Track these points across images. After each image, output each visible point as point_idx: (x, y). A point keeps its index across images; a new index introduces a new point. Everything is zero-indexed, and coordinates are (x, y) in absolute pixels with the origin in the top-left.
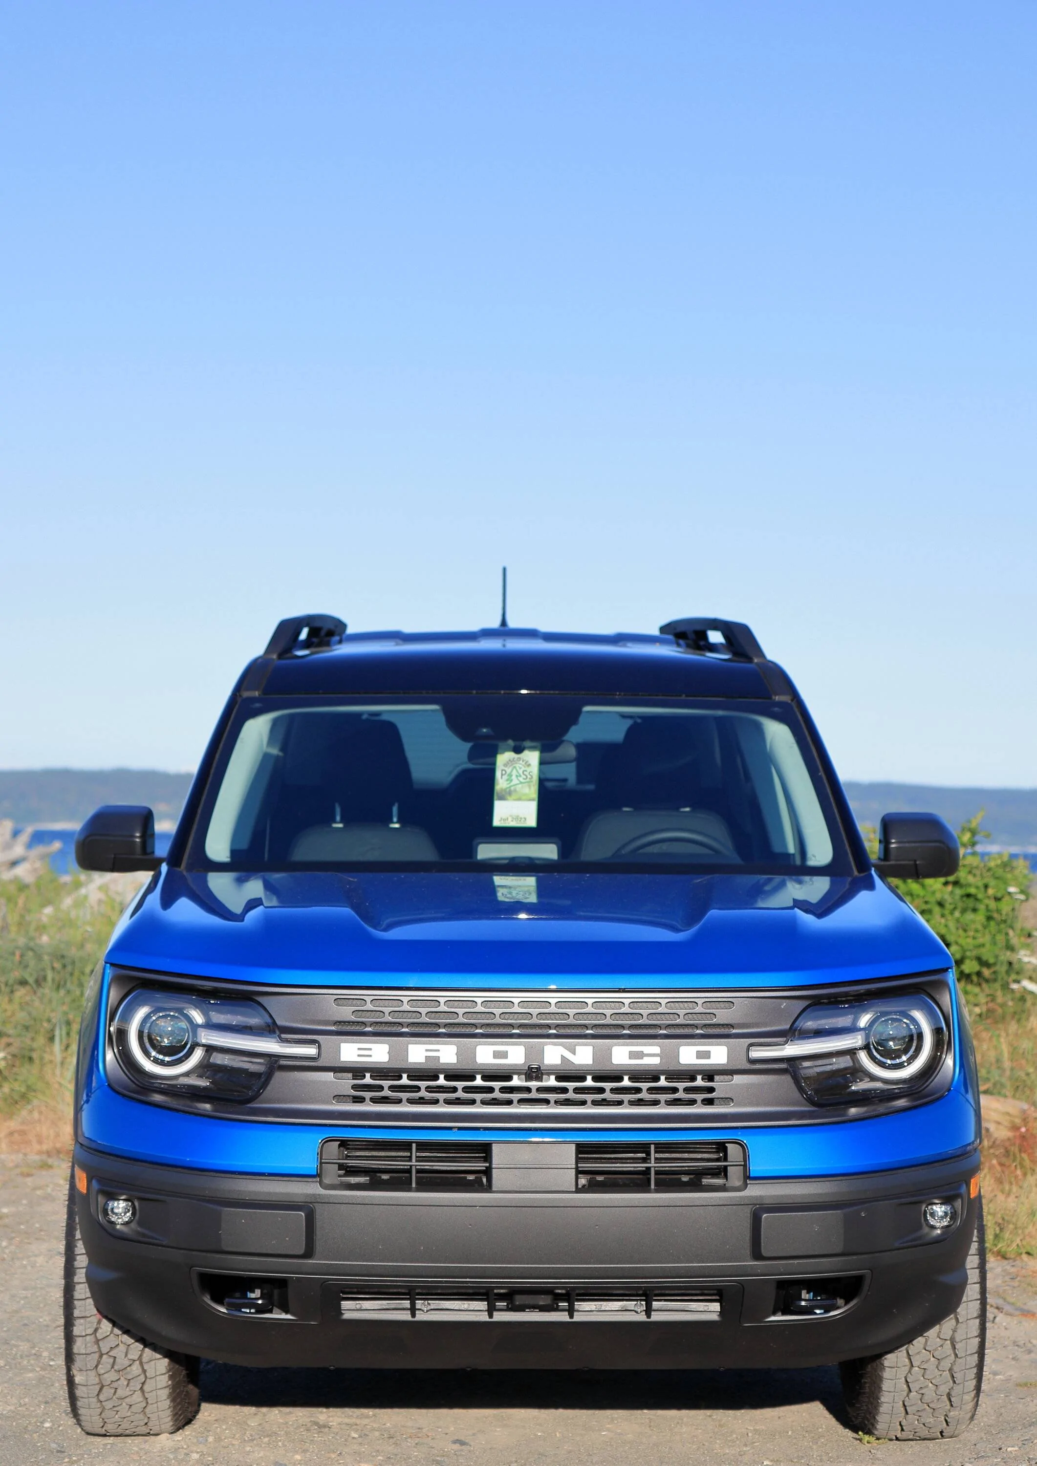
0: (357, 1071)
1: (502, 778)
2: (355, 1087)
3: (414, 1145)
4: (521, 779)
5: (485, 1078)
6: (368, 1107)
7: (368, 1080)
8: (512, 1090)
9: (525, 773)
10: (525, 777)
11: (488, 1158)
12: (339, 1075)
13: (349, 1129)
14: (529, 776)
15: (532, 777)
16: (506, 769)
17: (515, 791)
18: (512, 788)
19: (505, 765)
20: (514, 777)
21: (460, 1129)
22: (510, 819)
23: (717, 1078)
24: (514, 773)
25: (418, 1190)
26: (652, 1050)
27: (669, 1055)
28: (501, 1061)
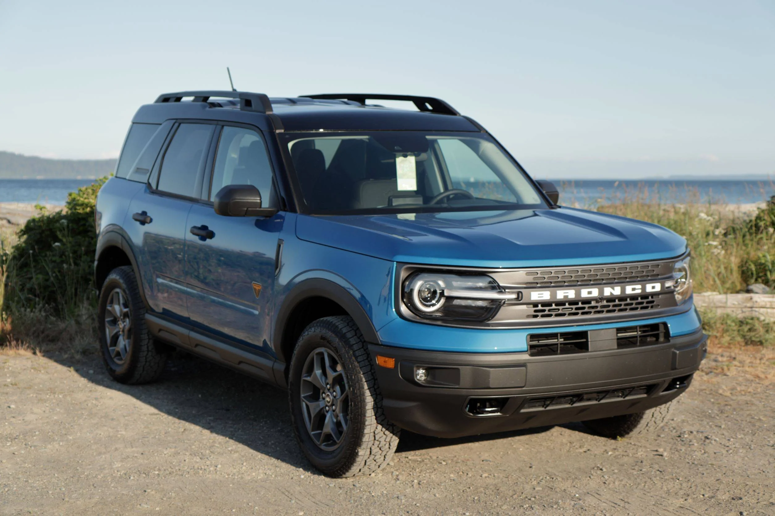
0: (535, 305)
1: (400, 169)
2: (535, 311)
3: (559, 335)
5: (583, 303)
6: (539, 319)
7: (540, 307)
8: (593, 307)
10: (409, 168)
11: (586, 337)
12: (528, 306)
13: (531, 330)
14: (411, 168)
15: (413, 168)
16: (401, 165)
18: (405, 173)
19: (401, 163)
21: (577, 326)
23: (654, 297)
25: (561, 354)
26: (638, 287)
27: (644, 288)
28: (590, 296)
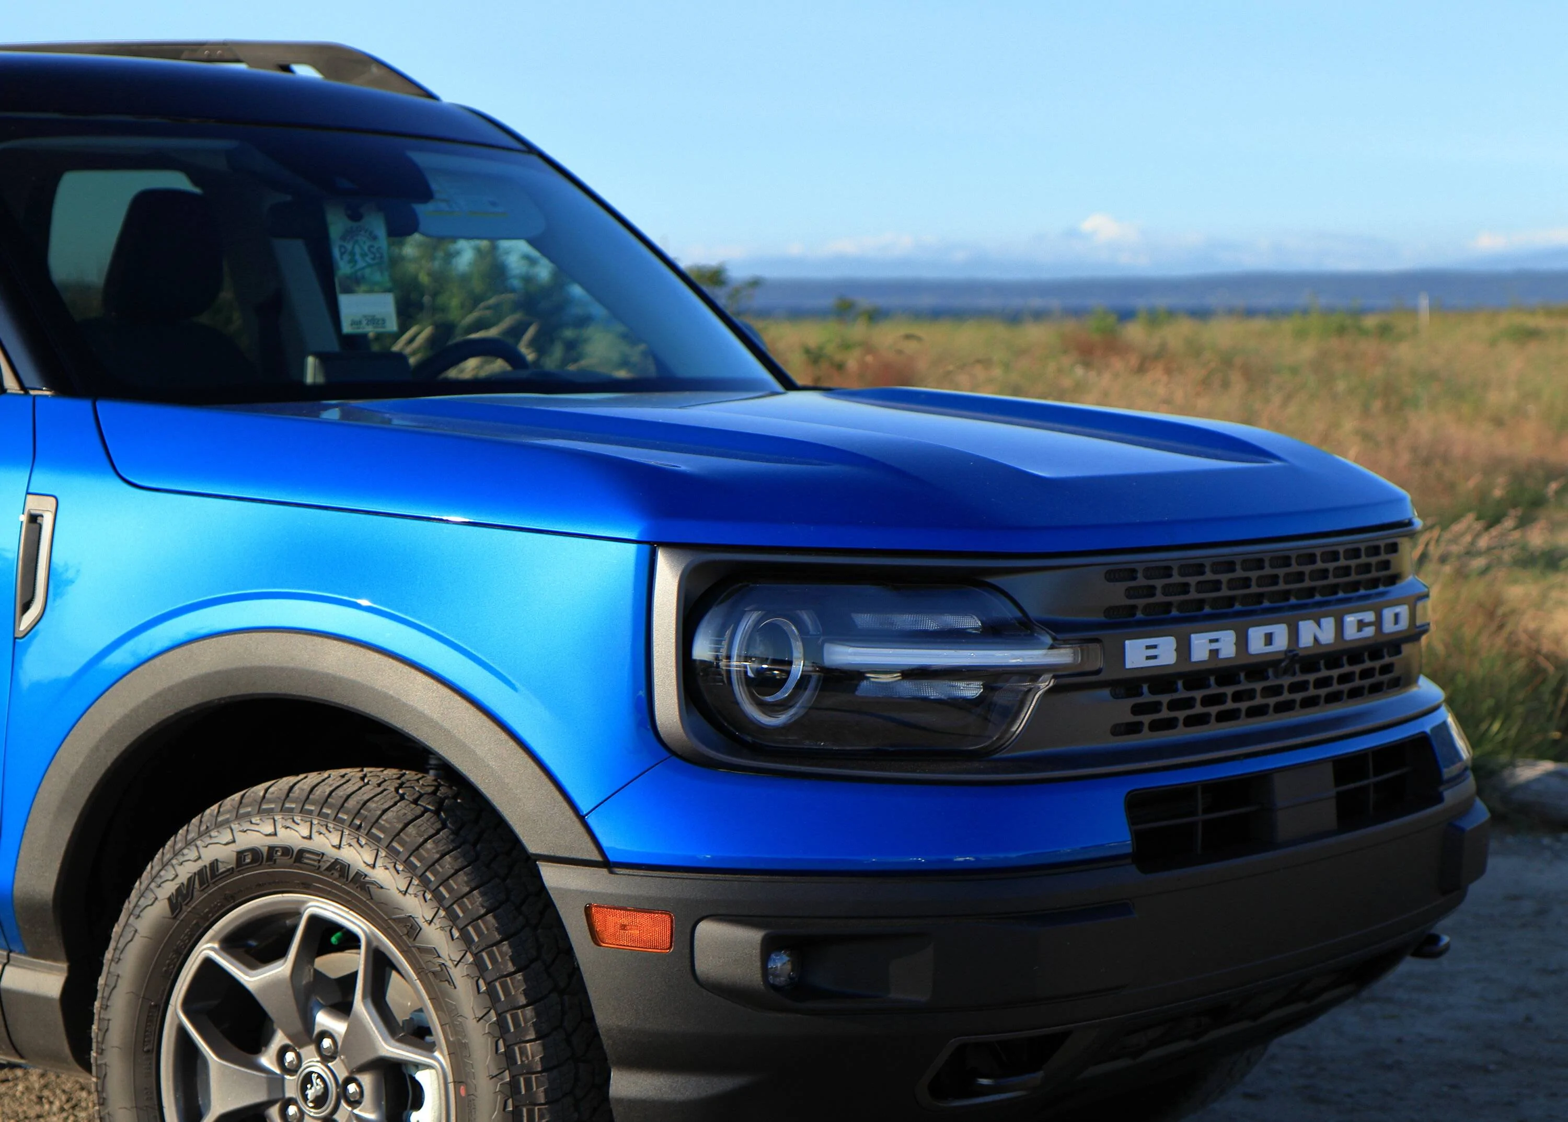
0: (1133, 683)
1: (342, 259)
2: (1135, 709)
3: (1199, 790)
4: (368, 259)
6: (1147, 738)
7: (1147, 696)
8: (1270, 691)
9: (372, 249)
10: (372, 256)
12: (1115, 691)
14: (378, 255)
15: (381, 257)
16: (345, 244)
17: (363, 277)
18: (359, 274)
19: (343, 238)
20: (358, 257)
22: (364, 322)
24: (357, 250)
26: (1369, 616)
27: (1379, 622)
28: (1269, 649)
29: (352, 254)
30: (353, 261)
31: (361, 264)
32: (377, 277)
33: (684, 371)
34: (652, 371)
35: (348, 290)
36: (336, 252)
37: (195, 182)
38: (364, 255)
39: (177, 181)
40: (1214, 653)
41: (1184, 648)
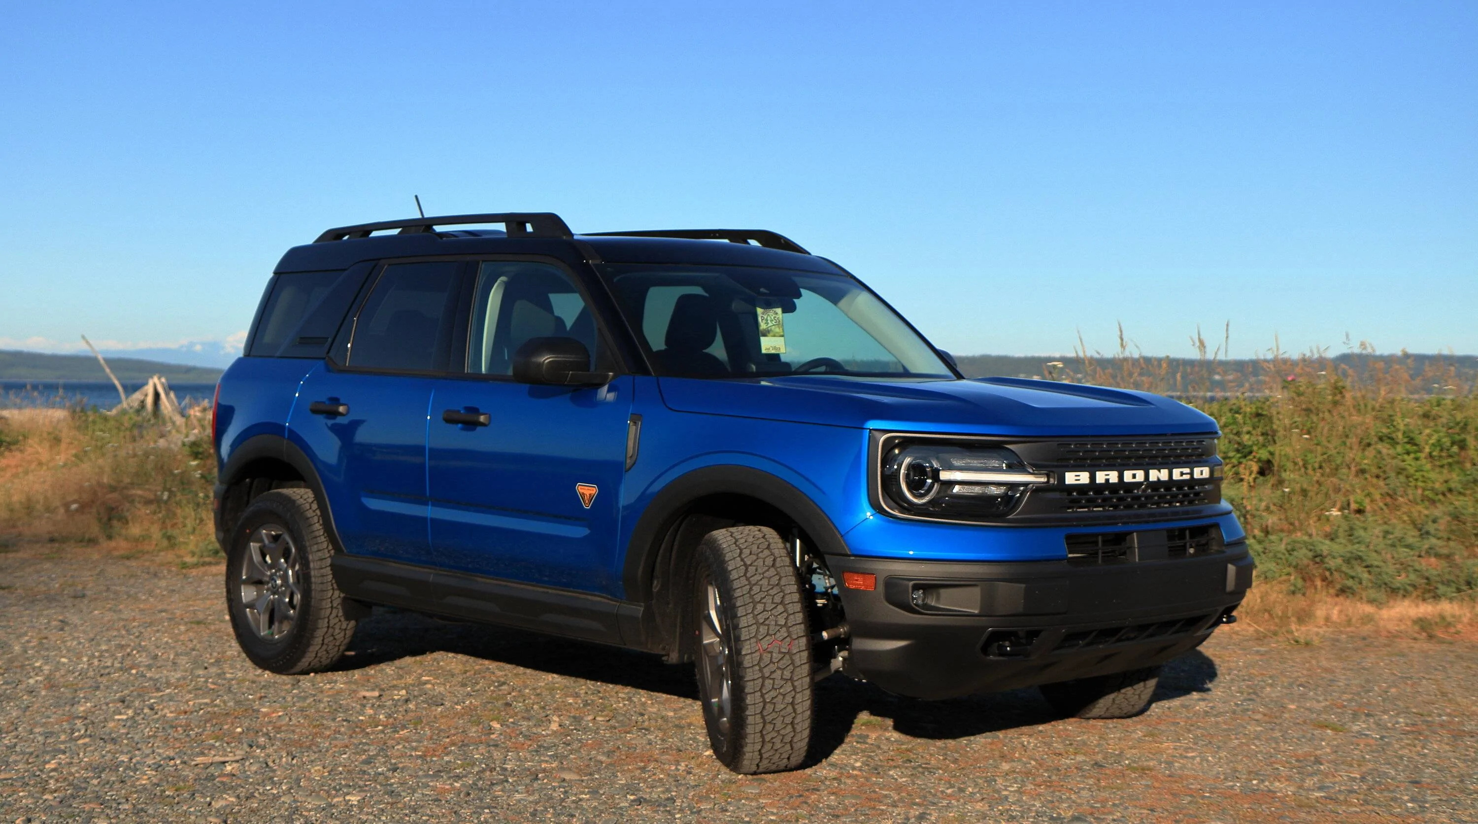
0: (1070, 492)
1: (762, 324)
2: (1070, 501)
5: (1125, 492)
7: (1075, 496)
8: (1136, 498)
9: (774, 319)
10: (774, 322)
12: (1062, 493)
14: (777, 322)
16: (764, 318)
17: (771, 330)
18: (769, 329)
19: (763, 315)
20: (769, 321)
21: (1122, 523)
22: (771, 349)
24: (769, 318)
25: (1105, 564)
26: (1187, 470)
27: (1192, 474)
28: (1134, 480)
29: (767, 320)
30: (767, 323)
31: (770, 324)
32: (777, 330)
33: (913, 371)
34: (901, 370)
35: (765, 335)
36: (760, 319)
37: (706, 292)
38: (771, 321)
39: (698, 290)
40: (1107, 480)
41: (1093, 478)
